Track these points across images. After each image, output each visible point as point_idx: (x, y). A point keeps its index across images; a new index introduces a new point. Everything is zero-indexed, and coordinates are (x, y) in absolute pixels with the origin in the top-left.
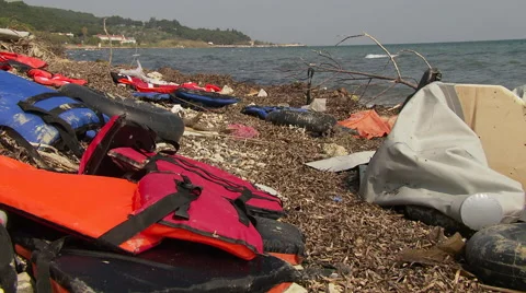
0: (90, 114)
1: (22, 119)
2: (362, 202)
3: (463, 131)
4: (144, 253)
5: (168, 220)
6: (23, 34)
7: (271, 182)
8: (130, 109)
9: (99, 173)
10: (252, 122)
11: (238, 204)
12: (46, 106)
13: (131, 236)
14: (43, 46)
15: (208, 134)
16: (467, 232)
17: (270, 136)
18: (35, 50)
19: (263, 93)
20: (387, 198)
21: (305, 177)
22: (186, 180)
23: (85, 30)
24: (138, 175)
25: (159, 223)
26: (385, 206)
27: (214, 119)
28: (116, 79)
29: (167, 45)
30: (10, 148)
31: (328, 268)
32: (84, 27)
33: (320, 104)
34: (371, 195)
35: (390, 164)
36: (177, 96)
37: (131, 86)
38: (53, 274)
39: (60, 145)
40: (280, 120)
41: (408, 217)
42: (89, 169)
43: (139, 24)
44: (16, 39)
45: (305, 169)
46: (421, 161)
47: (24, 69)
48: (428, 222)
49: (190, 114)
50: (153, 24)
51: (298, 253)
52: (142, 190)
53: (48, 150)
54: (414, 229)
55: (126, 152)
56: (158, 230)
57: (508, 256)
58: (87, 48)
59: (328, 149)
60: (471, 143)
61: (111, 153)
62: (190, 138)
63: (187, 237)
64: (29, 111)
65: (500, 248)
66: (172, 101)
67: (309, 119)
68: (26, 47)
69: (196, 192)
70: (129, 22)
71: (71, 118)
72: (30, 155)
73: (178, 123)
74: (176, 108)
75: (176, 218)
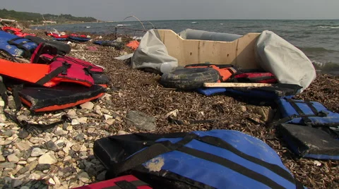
0: (34, 44)
1: (9, 47)
2: (131, 68)
3: (161, 44)
4: (53, 87)
5: (60, 75)
6: (13, 21)
7: (101, 64)
8: (50, 43)
9: (38, 63)
10: (96, 46)
11: (85, 69)
12: (18, 42)
13: (47, 82)
14: (21, 24)
15: (80, 50)
16: (161, 74)
17: (102, 50)
18: (18, 26)
19: (101, 37)
20: (139, 66)
21: (113, 62)
22: (66, 62)
23: (38, 19)
24: (49, 63)
25: (57, 76)
26: (138, 69)
27: (83, 45)
28: (47, 34)
29: (67, 23)
30: (5, 57)
31: (119, 88)
32: (37, 18)
33: (119, 40)
34: (134, 66)
35: (140, 56)
36: (69, 38)
37: (52, 36)
38: (20, 95)
39: (24, 56)
40: (105, 45)
41: (145, 72)
42: (34, 62)
43: (57, 16)
44: (11, 23)
45: (113, 60)
46: (149, 54)
47: (13, 32)
48: (151, 73)
49: (73, 44)
50: (62, 16)
51: (107, 84)
52: (51, 67)
53: (20, 58)
54: (147, 75)
55: (46, 56)
56: (56, 79)
57: (171, 79)
58: (39, 25)
59: (121, 53)
60: (163, 48)
61: (41, 56)
62: (73, 52)
63: (67, 81)
64: (11, 44)
65: (169, 77)
66: (67, 41)
67: (116, 44)
68: (15, 25)
69: (69, 66)
70: (53, 16)
71: (27, 46)
72: (12, 59)
73: (69, 47)
74: (69, 43)
75: (62, 74)
